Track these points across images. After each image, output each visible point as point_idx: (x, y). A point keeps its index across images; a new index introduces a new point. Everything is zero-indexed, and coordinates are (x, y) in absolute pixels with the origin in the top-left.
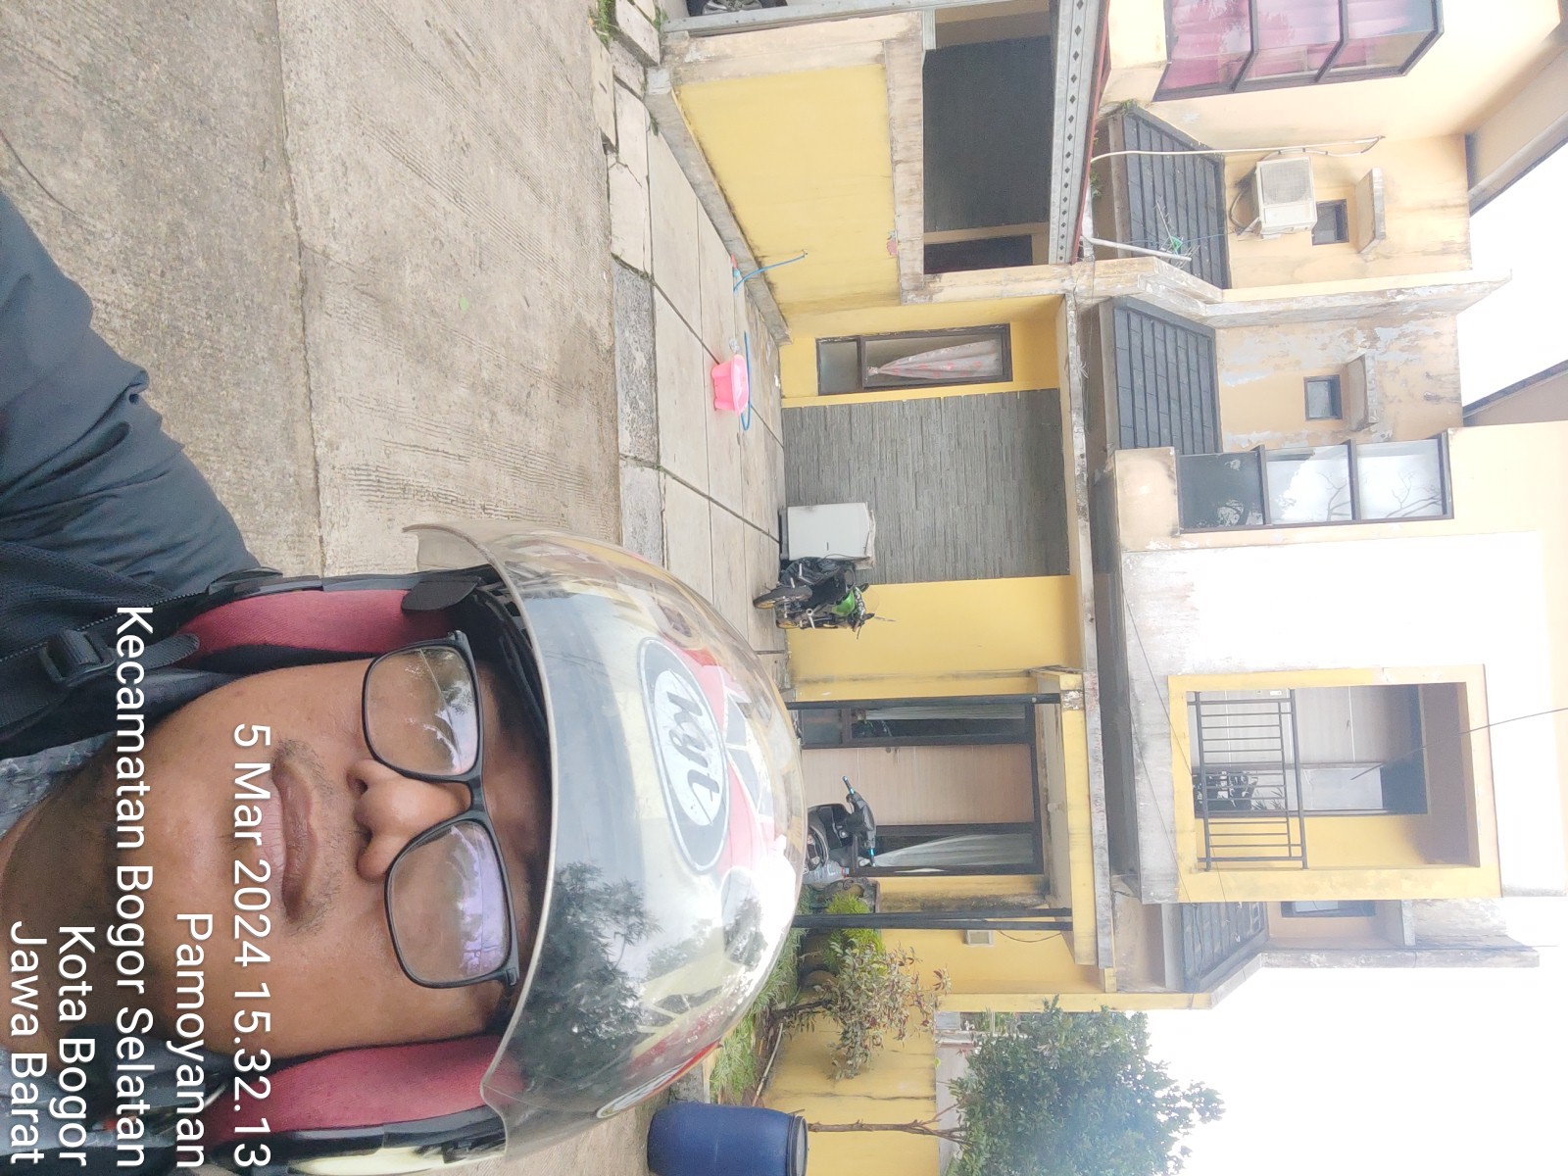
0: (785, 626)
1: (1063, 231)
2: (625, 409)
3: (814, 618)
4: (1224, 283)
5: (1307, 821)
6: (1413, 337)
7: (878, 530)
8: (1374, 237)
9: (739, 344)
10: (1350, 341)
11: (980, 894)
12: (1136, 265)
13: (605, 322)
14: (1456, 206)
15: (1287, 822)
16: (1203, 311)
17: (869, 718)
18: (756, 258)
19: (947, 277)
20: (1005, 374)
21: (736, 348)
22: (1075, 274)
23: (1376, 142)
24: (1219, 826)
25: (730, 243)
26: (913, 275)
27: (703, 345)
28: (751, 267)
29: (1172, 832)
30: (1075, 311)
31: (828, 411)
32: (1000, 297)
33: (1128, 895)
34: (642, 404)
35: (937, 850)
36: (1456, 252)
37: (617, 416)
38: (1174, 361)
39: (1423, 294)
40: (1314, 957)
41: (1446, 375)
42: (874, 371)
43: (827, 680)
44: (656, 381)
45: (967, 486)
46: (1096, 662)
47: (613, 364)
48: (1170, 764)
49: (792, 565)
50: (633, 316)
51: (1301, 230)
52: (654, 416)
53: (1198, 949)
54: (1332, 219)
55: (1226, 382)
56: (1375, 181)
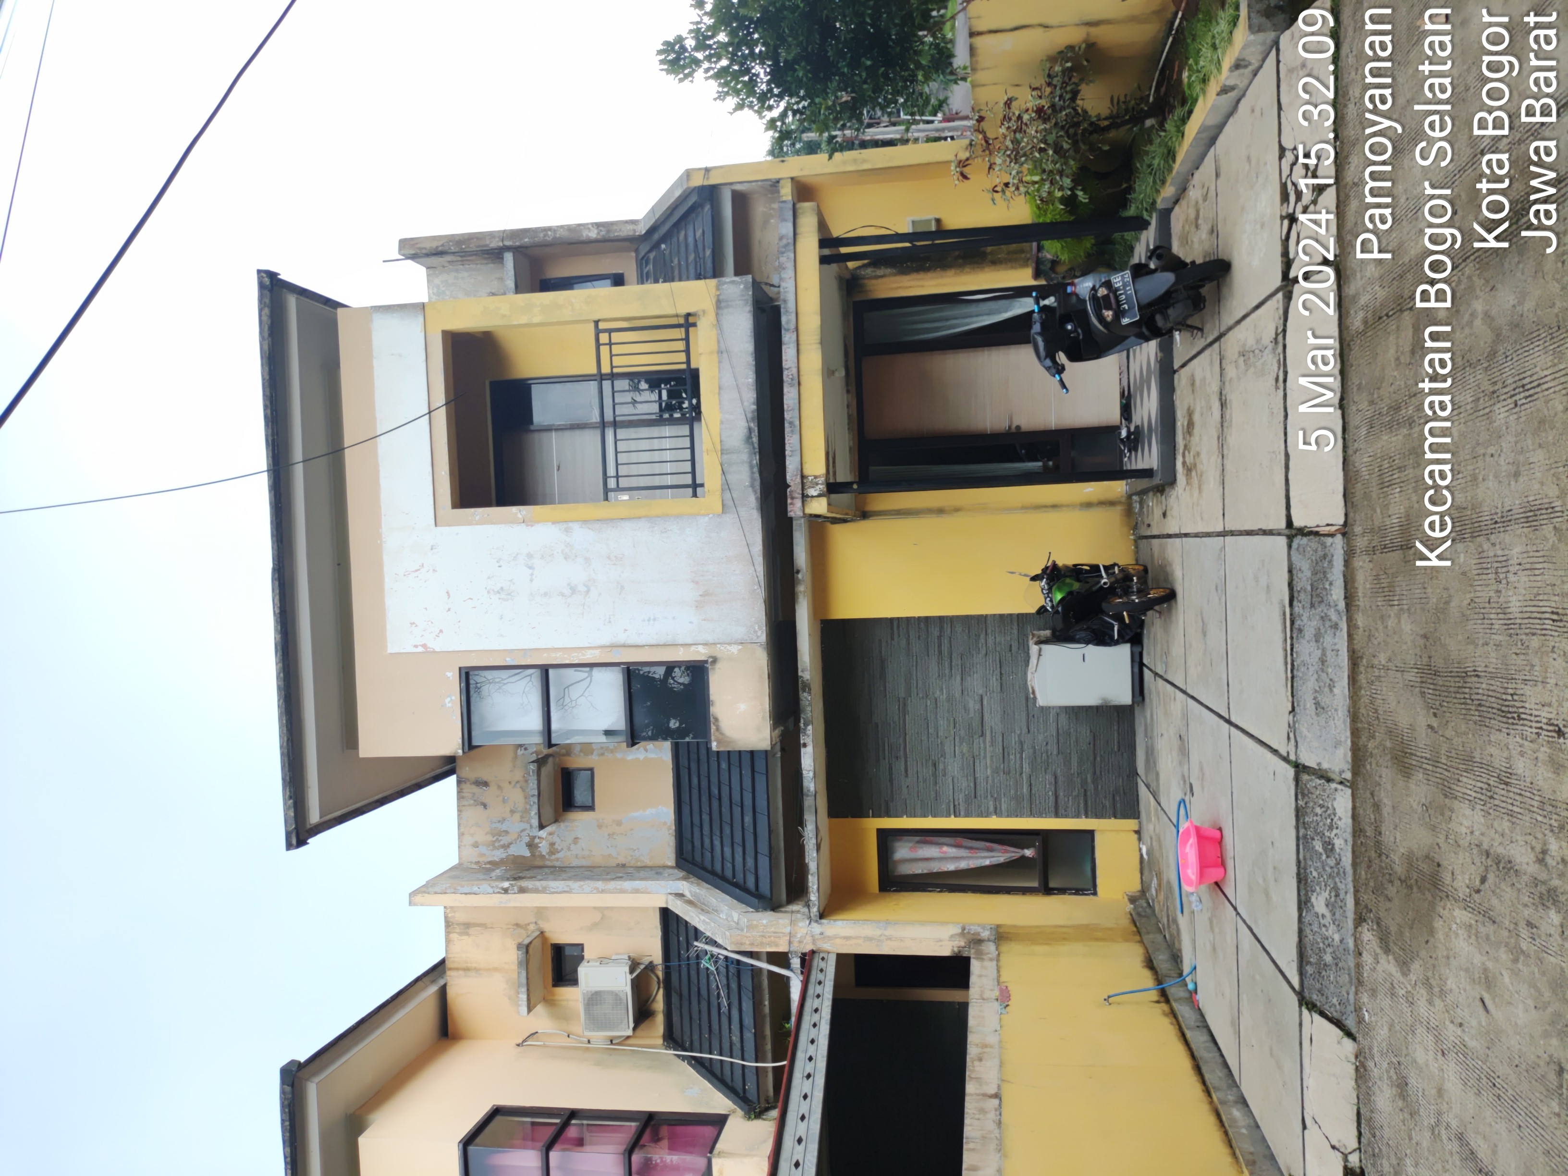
0: (1137, 567)
1: (819, 989)
2: (1343, 843)
3: (1102, 577)
4: (666, 914)
5: (594, 371)
6: (497, 844)
7: (1026, 674)
8: (528, 946)
9: (1190, 903)
10: (552, 844)
11: (921, 275)
12: (748, 943)
13: (1367, 958)
14: (457, 969)
15: (612, 367)
16: (687, 887)
17: (1040, 464)
18: (1167, 1001)
19: (945, 950)
20: (886, 838)
21: (1194, 898)
22: (809, 939)
23: (524, 1041)
24: (674, 361)
25: (1199, 1024)
26: (983, 959)
27: (1235, 909)
28: (1175, 992)
29: (721, 352)
30: (809, 900)
31: (1083, 811)
32: (888, 922)
33: (766, 284)
34: (1318, 846)
35: (967, 320)
36: (457, 924)
37: (1354, 836)
38: (714, 838)
39: (485, 886)
40: (593, 234)
41: (469, 805)
42: (1029, 853)
43: (1088, 505)
44: (1298, 874)
45: (926, 719)
46: (794, 528)
47: (1357, 902)
48: (722, 422)
49: (1127, 637)
50: (1328, 958)
51: (593, 960)
52: (1302, 832)
53: (699, 233)
54: (567, 968)
55: (666, 811)
56: (525, 1003)
